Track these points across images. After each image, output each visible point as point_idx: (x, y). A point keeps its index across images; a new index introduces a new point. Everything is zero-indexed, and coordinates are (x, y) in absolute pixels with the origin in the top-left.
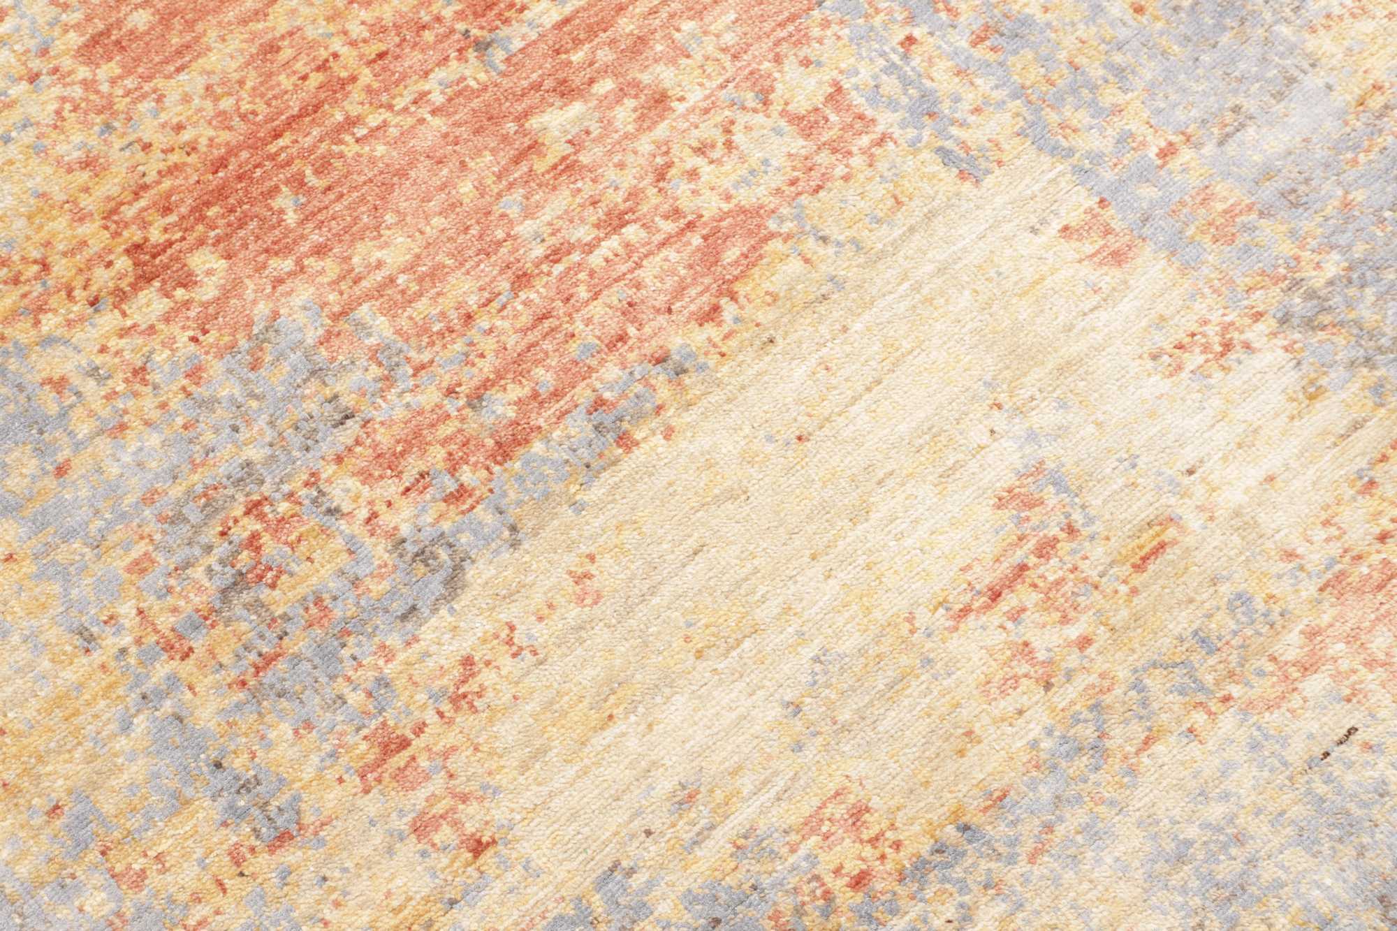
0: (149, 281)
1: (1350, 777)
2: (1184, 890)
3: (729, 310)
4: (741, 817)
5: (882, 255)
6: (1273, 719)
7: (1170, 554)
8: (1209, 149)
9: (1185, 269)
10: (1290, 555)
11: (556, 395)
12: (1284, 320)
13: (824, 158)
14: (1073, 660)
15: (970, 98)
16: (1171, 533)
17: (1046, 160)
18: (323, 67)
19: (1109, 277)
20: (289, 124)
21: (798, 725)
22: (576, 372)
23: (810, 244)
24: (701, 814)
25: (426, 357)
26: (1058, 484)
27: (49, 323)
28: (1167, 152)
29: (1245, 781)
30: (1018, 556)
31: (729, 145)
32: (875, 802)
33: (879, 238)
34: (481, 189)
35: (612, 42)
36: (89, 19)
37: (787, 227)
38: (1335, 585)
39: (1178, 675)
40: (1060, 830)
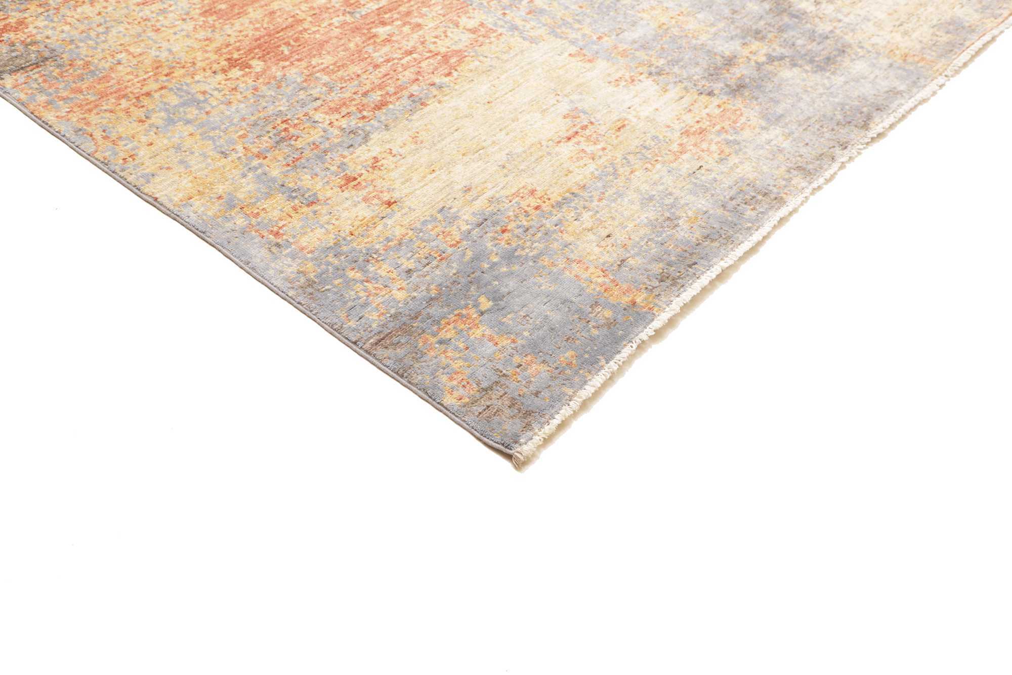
0: (235, 67)
1: (703, 178)
2: (654, 206)
3: (455, 74)
4: (489, 194)
5: (507, 61)
6: (674, 165)
7: (628, 127)
8: (613, 37)
9: (613, 64)
10: (668, 127)
11: (395, 93)
12: (650, 74)
13: (481, 39)
14: (601, 153)
15: (528, 26)
16: (626, 122)
17: (559, 40)
18: (293, 16)
19: (588, 65)
20: (282, 30)
21: (505, 171)
22: (400, 89)
23: (481, 58)
24: (474, 193)
25: (344, 85)
26: (585, 113)
27: (197, 78)
28: (600, 38)
29: (669, 180)
30: (575, 129)
31: (446, 36)
32: (538, 188)
33: (505, 57)
34: (357, 46)
35: (399, 13)
36: (203, 7)
37: (472, 54)
38: (686, 133)
39: (639, 156)
40: (607, 194)
